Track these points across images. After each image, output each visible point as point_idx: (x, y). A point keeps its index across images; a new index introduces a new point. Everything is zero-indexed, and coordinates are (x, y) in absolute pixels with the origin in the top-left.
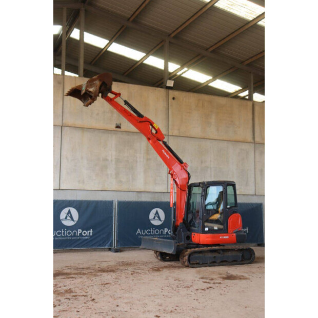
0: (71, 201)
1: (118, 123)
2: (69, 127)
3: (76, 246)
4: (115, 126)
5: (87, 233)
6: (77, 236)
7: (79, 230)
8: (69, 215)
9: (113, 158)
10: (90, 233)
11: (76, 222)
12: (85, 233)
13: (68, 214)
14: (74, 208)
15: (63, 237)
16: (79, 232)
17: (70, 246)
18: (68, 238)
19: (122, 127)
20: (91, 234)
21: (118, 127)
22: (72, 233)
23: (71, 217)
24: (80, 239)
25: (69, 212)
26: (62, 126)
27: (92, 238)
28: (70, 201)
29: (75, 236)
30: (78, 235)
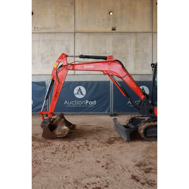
0: (81, 82)
1: (114, 26)
2: (79, 32)
3: (85, 111)
4: (111, 29)
5: (92, 103)
6: (86, 105)
7: (86, 101)
8: (80, 91)
9: (110, 51)
10: (94, 103)
11: (84, 96)
13: (79, 90)
14: (83, 86)
15: (76, 105)
16: (86, 103)
17: (81, 111)
18: (80, 106)
19: (116, 29)
20: (95, 104)
21: (114, 29)
22: (82, 103)
23: (81, 93)
24: (87, 107)
25: (80, 89)
26: (74, 33)
27: (96, 106)
28: (80, 82)
29: (84, 104)
30: (86, 104)
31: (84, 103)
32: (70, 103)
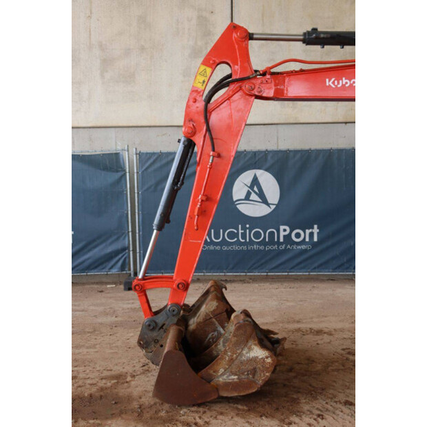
0: (260, 152)
3: (277, 267)
5: (305, 235)
6: (279, 243)
7: (282, 228)
8: (256, 189)
10: (311, 235)
11: (273, 207)
12: (298, 235)
13: (251, 187)
14: (266, 170)
15: (242, 244)
16: (282, 234)
17: (260, 267)
18: (256, 247)
20: (316, 239)
22: (265, 236)
23: (261, 195)
24: (286, 250)
25: (255, 181)
27: (321, 247)
28: (255, 153)
29: (272, 242)
30: (282, 240)
31: (272, 234)
32: (217, 236)
